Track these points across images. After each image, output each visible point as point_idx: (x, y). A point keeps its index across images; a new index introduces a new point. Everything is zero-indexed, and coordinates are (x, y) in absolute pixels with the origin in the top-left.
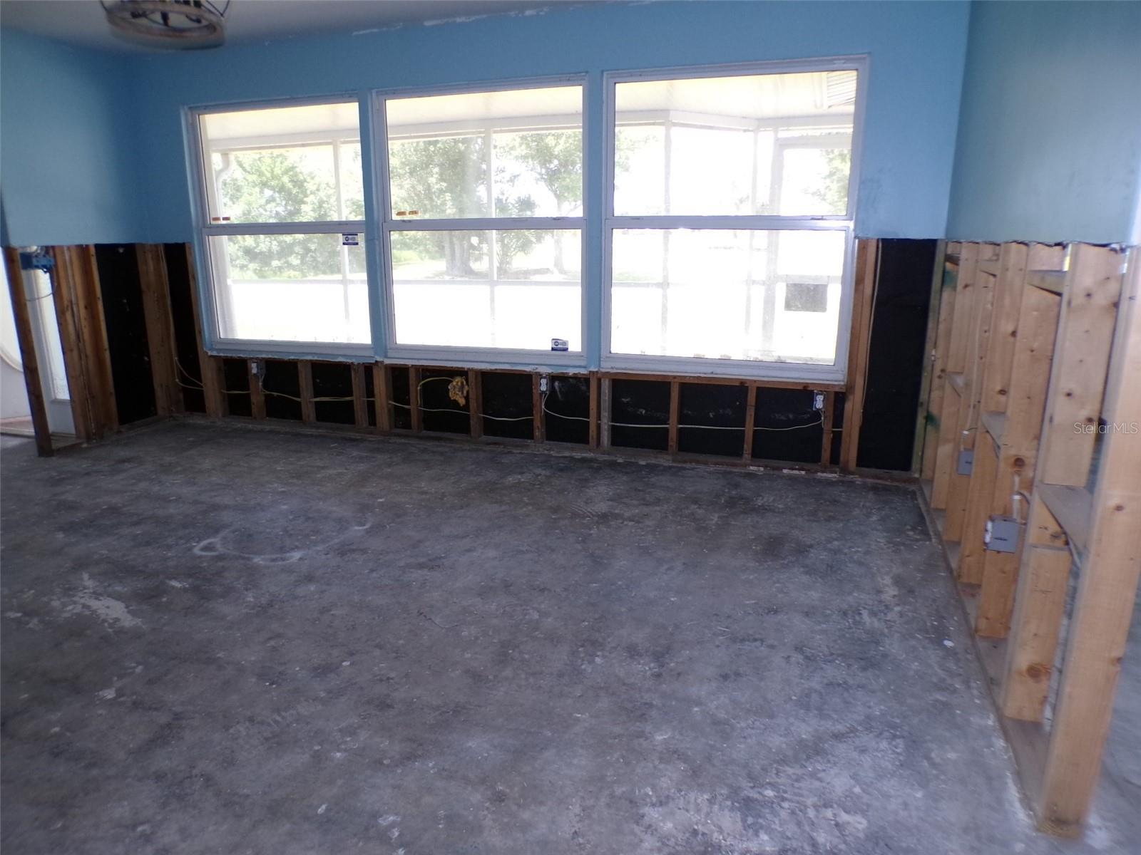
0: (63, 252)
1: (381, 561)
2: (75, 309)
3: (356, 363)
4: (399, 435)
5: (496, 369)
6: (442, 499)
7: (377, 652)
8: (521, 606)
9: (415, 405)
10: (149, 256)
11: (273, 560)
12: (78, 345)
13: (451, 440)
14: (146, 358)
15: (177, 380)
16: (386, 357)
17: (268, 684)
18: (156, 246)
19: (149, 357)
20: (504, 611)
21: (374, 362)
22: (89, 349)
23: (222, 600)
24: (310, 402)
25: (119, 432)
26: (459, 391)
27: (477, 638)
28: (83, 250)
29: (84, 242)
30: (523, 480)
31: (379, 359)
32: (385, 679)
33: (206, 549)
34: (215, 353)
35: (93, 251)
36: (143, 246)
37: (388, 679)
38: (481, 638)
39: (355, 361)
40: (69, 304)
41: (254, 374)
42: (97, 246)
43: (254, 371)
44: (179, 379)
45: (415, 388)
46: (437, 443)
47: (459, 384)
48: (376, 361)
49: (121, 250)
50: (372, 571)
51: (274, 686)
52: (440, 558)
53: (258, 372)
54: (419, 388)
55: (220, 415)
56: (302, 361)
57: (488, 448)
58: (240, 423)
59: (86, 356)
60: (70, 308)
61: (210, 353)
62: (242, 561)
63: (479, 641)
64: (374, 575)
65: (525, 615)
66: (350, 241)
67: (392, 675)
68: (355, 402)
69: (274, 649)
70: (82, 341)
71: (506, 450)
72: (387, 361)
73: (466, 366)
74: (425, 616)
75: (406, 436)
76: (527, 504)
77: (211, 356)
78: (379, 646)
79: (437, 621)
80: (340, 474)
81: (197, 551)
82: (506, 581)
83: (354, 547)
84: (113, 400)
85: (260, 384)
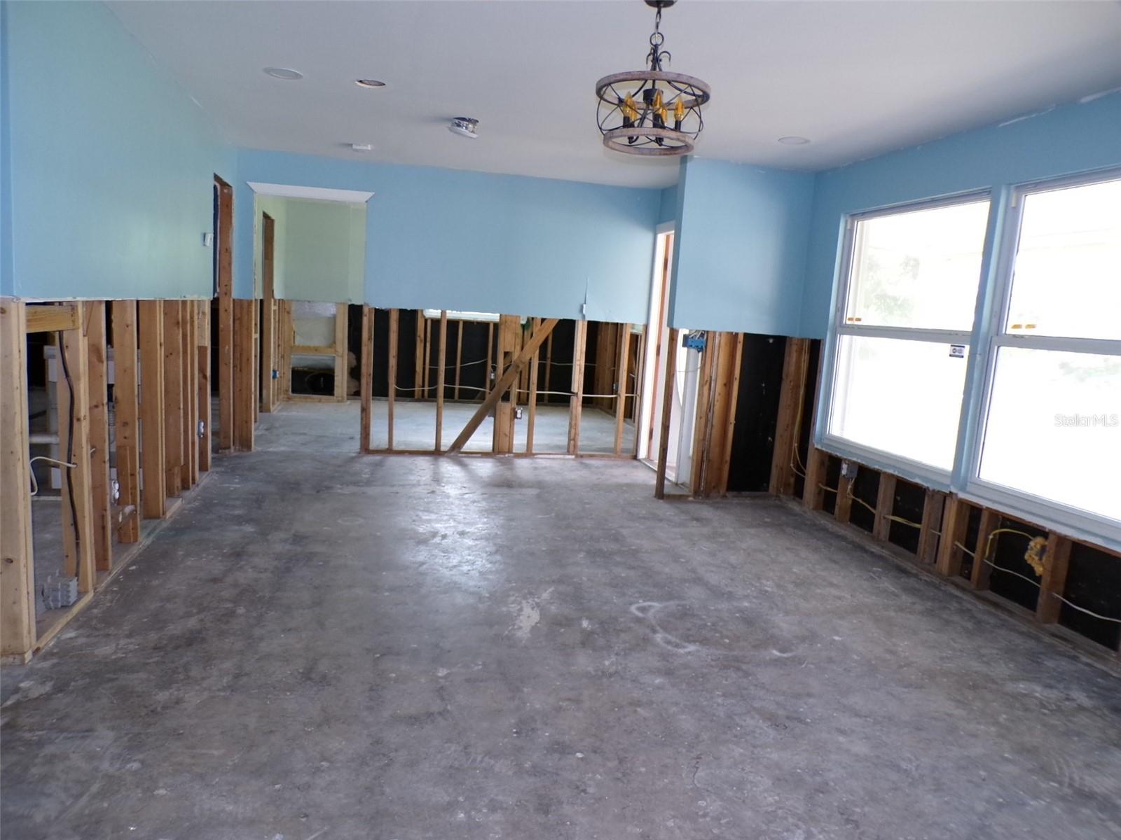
0: (714, 337)
1: (745, 692)
2: (712, 385)
3: (931, 489)
4: (957, 586)
5: (1085, 541)
6: (901, 667)
7: (612, 764)
8: (799, 820)
9: (982, 555)
10: (794, 348)
11: (669, 642)
12: (707, 415)
13: (1010, 613)
14: (770, 438)
15: (792, 465)
16: (963, 489)
17: (515, 730)
18: (802, 340)
19: (774, 438)
20: (775, 811)
21: (948, 492)
22: (716, 420)
23: (591, 652)
24: (884, 518)
25: (724, 497)
26: (1036, 555)
27: (705, 816)
28: (734, 337)
29: (734, 330)
30: (1037, 695)
31: (954, 490)
32: (581, 789)
33: (639, 609)
34: (819, 447)
35: (741, 338)
36: (791, 339)
37: (584, 791)
38: (708, 819)
39: (931, 486)
40: (709, 380)
41: (844, 476)
42: (746, 335)
43: (844, 472)
44: (793, 463)
45: (987, 536)
46: (993, 610)
47: (1038, 547)
48: (951, 492)
49: (771, 341)
50: (724, 695)
51: (515, 735)
52: (800, 721)
53: (847, 475)
54: (991, 537)
55: (811, 507)
56: (885, 473)
57: (1047, 639)
58: (824, 520)
59: (712, 425)
60: (708, 384)
61: (816, 446)
62: (648, 631)
63: (701, 820)
64: (720, 700)
65: (788, 830)
66: (957, 354)
67: (591, 790)
68: (921, 530)
69: (559, 709)
70: (711, 411)
71: (1073, 653)
72: (962, 495)
73: (1049, 526)
74: (698, 762)
75: (963, 589)
76: (996, 723)
77: (817, 449)
78: (621, 761)
79: (701, 773)
80: (840, 598)
81: (633, 609)
82: (827, 784)
83: (744, 667)
84: (726, 468)
85: (849, 487)
